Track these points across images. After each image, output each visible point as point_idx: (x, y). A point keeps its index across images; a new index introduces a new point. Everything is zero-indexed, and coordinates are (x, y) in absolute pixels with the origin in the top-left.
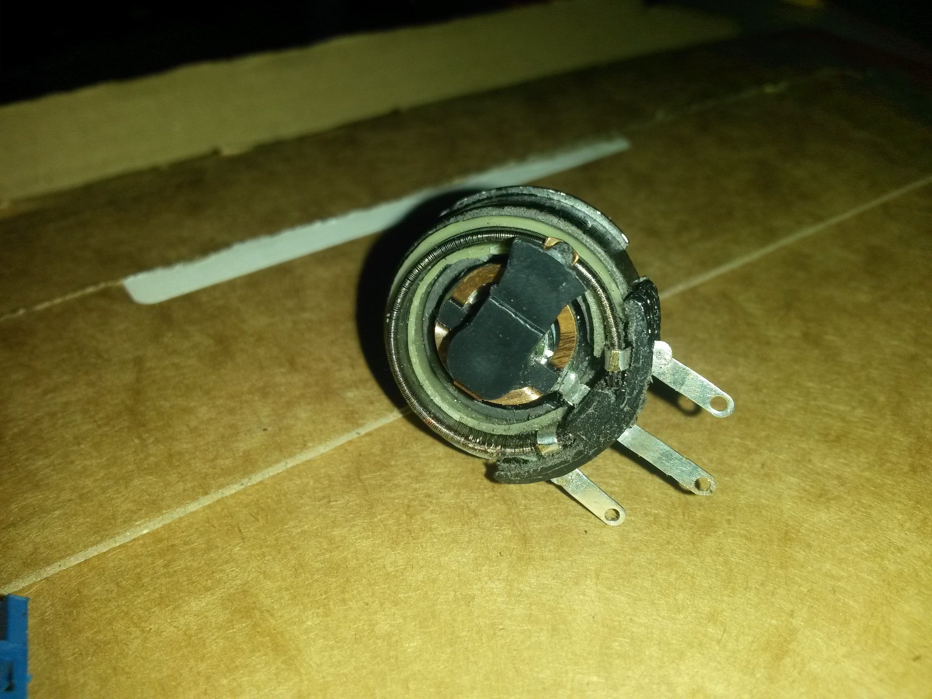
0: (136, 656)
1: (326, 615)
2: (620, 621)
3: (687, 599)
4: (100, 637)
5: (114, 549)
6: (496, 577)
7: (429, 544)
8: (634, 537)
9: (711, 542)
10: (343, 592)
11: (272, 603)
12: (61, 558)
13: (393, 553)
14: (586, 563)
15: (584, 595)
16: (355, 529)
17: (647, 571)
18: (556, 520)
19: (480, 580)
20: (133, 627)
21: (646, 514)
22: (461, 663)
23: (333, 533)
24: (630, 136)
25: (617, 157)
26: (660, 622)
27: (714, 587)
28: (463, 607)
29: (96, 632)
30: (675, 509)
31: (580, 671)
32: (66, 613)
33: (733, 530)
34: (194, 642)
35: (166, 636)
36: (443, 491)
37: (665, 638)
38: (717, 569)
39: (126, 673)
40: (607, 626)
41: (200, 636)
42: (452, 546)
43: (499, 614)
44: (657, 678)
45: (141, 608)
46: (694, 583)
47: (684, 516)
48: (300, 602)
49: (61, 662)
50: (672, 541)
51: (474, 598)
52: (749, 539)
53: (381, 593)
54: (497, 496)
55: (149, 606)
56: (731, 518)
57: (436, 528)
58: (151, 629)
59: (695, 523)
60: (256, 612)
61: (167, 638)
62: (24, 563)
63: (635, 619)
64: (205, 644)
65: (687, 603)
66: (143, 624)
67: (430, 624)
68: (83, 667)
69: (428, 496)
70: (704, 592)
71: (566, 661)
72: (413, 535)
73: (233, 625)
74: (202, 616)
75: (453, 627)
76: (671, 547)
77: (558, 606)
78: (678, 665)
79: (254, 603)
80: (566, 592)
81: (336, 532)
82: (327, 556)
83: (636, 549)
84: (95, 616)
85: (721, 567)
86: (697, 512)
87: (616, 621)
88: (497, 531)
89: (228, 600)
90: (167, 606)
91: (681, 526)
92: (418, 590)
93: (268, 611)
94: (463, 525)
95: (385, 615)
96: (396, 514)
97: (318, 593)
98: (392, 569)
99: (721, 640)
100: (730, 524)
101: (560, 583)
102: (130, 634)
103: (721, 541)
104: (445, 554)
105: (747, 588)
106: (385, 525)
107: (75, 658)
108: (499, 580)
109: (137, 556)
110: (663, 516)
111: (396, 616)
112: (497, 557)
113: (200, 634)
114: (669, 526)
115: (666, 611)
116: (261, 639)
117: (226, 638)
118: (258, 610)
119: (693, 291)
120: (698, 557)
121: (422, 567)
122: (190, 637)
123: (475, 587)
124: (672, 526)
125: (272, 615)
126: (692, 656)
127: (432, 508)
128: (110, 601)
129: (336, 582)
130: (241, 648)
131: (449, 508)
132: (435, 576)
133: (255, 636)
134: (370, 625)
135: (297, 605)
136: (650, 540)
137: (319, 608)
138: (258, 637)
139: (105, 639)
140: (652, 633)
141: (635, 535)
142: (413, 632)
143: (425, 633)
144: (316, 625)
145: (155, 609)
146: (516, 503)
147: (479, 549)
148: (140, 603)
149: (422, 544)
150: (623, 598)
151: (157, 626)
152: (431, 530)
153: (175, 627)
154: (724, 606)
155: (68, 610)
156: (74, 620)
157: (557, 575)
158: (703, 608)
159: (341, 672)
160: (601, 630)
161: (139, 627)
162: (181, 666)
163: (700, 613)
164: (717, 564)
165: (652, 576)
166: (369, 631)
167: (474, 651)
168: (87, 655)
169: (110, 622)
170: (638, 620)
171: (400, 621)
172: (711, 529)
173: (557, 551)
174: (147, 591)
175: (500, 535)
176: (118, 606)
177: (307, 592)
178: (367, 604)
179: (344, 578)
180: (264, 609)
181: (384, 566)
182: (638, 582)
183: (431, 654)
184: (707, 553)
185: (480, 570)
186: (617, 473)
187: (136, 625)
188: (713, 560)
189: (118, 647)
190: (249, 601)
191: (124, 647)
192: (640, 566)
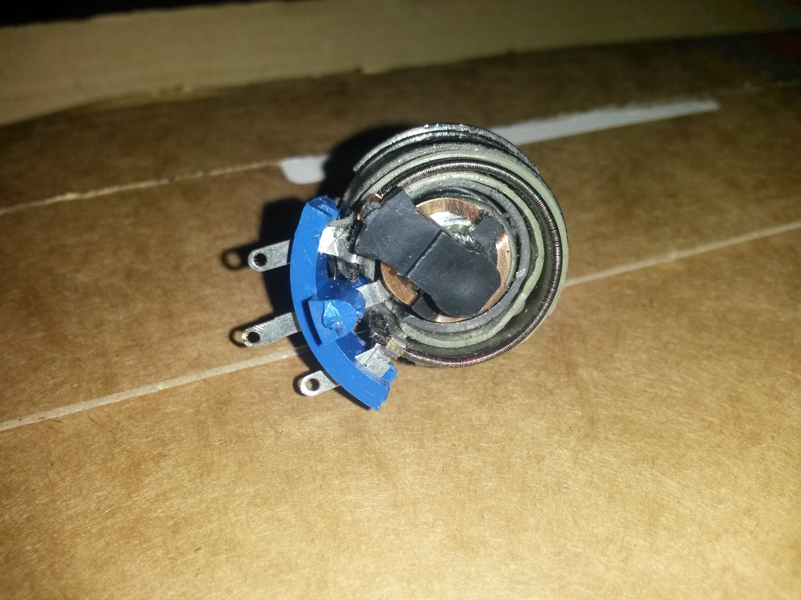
0: (269, 450)
1: (420, 447)
2: (668, 501)
3: (729, 493)
4: (242, 431)
5: (259, 366)
6: (564, 446)
7: (509, 409)
8: (690, 437)
9: (755, 451)
10: (436, 432)
11: (379, 429)
12: (220, 365)
13: (479, 410)
14: (644, 449)
15: (640, 475)
16: (449, 386)
17: (697, 465)
18: (622, 411)
19: (550, 445)
20: (269, 428)
21: (703, 420)
22: (529, 507)
23: (431, 386)
24: (720, 99)
25: (708, 115)
26: (703, 507)
27: (753, 488)
28: (534, 464)
29: (239, 427)
30: (728, 419)
31: (630, 534)
32: (217, 408)
33: (776, 445)
34: (315, 447)
35: (294, 438)
36: (525, 369)
37: (706, 521)
38: (757, 475)
39: (260, 462)
40: (657, 503)
41: (320, 443)
42: (529, 414)
43: (564, 476)
44: (695, 551)
45: (276, 414)
46: (737, 482)
47: (735, 426)
48: (400, 434)
49: (210, 445)
50: (722, 445)
51: (544, 459)
52: (790, 455)
53: (467, 439)
54: (571, 381)
55: (283, 413)
56: (775, 435)
57: (517, 398)
58: (282, 431)
59: (743, 434)
60: (365, 434)
61: (294, 440)
62: (189, 364)
63: (682, 502)
64: (323, 450)
65: (728, 497)
66: (277, 427)
67: (505, 471)
68: (227, 452)
69: (512, 371)
70: (744, 491)
71: (618, 523)
72: (497, 399)
73: (347, 440)
74: (323, 429)
75: (525, 478)
76: (720, 450)
77: (617, 479)
78: (714, 544)
79: (364, 427)
80: (624, 470)
81: (434, 386)
82: (425, 402)
83: (690, 446)
84: (240, 414)
85: (761, 474)
86: (747, 425)
87: (665, 500)
88: (569, 410)
89: (344, 420)
90: (297, 416)
91: (731, 434)
92: (497, 443)
93: (375, 435)
94: (540, 399)
95: (468, 457)
96: (484, 381)
97: (415, 429)
98: (478, 423)
99: (754, 531)
100: (773, 440)
101: (620, 461)
102: (266, 432)
103: (765, 453)
104: (523, 420)
105: (782, 494)
106: (474, 388)
107: (221, 444)
108: (567, 449)
109: (276, 375)
110: (717, 423)
111: (477, 459)
112: (567, 430)
113: (321, 441)
114: (721, 432)
115: (709, 500)
116: (368, 455)
117: (341, 449)
118: (367, 432)
119: (764, 240)
120: (743, 462)
121: (502, 426)
122: (313, 442)
123: (546, 450)
124: (723, 432)
125: (378, 439)
126: (727, 540)
127: (514, 381)
128: (253, 404)
129: (431, 424)
130: (352, 459)
131: (529, 384)
132: (513, 436)
133: (363, 452)
134: (456, 463)
135: (398, 435)
136: (702, 441)
137: (415, 441)
138: (365, 453)
139: (246, 433)
140: (695, 516)
141: (691, 435)
142: (491, 475)
143: (501, 478)
144: (412, 453)
145: (287, 416)
146: (587, 391)
147: (551, 421)
148: (276, 410)
149: (504, 408)
150: (673, 484)
151: (287, 429)
152: (512, 398)
153: (302, 433)
154: (759, 505)
155: (219, 406)
156: (223, 415)
157: (618, 454)
158: (741, 503)
159: (430, 493)
160: (652, 505)
161: (273, 428)
162: (304, 464)
163: (738, 507)
164: (758, 470)
165: (701, 470)
166: (454, 466)
167: (540, 500)
168: (231, 442)
169: (251, 421)
170: (684, 503)
171: (481, 464)
172: (757, 441)
173: (620, 436)
174: (282, 402)
175: (571, 414)
176: (259, 409)
177: (406, 427)
178: (454, 446)
179: (437, 422)
180: (372, 433)
181: (471, 420)
182: (688, 473)
183: (504, 495)
184: (750, 460)
185: (551, 438)
186: (680, 382)
187: (271, 426)
188: (755, 467)
189: (256, 441)
190: (360, 424)
191: (261, 441)
192: (692, 461)
